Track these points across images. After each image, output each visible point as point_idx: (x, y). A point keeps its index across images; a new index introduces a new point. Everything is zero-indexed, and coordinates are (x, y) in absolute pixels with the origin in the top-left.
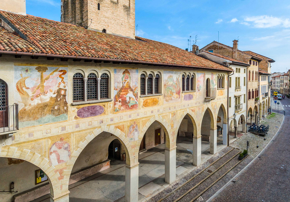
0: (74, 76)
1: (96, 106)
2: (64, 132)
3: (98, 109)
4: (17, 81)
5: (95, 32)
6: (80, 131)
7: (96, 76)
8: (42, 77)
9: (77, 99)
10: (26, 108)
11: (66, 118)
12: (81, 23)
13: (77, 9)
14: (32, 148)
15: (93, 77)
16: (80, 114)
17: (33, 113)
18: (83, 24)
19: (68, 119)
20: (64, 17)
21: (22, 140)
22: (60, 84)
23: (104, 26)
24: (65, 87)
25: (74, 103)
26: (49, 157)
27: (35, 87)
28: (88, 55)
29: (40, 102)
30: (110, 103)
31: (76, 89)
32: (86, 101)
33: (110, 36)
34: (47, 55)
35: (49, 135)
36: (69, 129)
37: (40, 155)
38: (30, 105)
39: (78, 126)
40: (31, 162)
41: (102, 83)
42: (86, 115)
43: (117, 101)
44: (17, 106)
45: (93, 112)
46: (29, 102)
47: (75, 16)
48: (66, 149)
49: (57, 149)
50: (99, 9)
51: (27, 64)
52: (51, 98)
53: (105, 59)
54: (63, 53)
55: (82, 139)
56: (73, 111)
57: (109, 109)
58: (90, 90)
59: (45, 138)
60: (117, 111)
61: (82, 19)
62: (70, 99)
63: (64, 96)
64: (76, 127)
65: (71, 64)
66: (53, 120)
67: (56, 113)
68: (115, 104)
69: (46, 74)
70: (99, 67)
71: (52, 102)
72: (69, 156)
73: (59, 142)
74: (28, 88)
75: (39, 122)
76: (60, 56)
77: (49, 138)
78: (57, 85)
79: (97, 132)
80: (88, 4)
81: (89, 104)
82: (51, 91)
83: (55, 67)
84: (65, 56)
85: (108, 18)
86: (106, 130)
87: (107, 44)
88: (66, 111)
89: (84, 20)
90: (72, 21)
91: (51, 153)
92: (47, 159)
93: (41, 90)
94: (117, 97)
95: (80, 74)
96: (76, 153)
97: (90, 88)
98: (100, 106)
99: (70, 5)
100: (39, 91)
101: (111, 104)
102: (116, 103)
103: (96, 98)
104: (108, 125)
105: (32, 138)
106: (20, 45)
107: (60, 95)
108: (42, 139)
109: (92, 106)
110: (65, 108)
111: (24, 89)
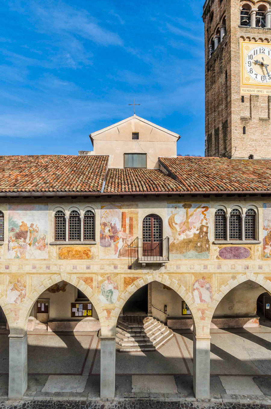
0: (216, 213)
1: (240, 248)
2: (205, 271)
3: (242, 251)
4: (169, 217)
5: (240, 161)
6: (221, 273)
7: (240, 213)
8: (187, 214)
9: (219, 238)
10: (175, 241)
11: (208, 257)
12: (224, 154)
13: (220, 140)
14: (179, 280)
15: (236, 213)
16: (222, 254)
17: (180, 248)
18: (227, 155)
19: (210, 258)
20: (208, 151)
21: (172, 271)
22: (202, 220)
23: (250, 152)
24: (207, 224)
25: (216, 242)
26: (192, 293)
27: (181, 223)
28: (231, 190)
29: (185, 238)
30: (258, 246)
31: (218, 226)
32: (229, 241)
33: (258, 161)
34: (192, 192)
35: (193, 271)
36: (211, 269)
37: (185, 289)
38: (178, 239)
39: (219, 267)
40: (178, 293)
41: (248, 221)
42: (228, 256)
43: (267, 244)
44: (168, 239)
45: (237, 254)
46: (177, 236)
47: (219, 147)
48: (208, 289)
49: (199, 287)
50: (244, 133)
51: (176, 202)
52: (195, 234)
53: (252, 192)
54: (206, 190)
55: (224, 282)
56: (215, 250)
57: (256, 254)
58: (233, 228)
59: (189, 273)
60: (268, 257)
61: (225, 148)
62: (211, 237)
63: (207, 233)
64: (218, 268)
65: (213, 200)
66: (196, 257)
67: (199, 250)
68: (264, 248)
69: (191, 210)
70: (244, 202)
71: (196, 238)
72: (211, 298)
73: (201, 280)
74: (176, 224)
75: (185, 256)
76: (203, 192)
77: (193, 273)
78: (200, 222)
79: (242, 279)
80: (232, 131)
81: (232, 244)
82: (195, 228)
83: (198, 204)
84: (207, 192)
85: (256, 140)
86: (253, 279)
87: (254, 173)
88: (208, 249)
89: (227, 150)
90: (216, 153)
91: (194, 289)
92: (190, 294)
93: (186, 226)
94: (267, 239)
95: (222, 210)
96: (219, 297)
97: (233, 226)
98: (245, 249)
99: (213, 137)
100: (184, 227)
101: (260, 247)
102: (266, 246)
103: (240, 238)
104: (254, 273)
105: (179, 271)
106: (171, 185)
107: (203, 232)
108: (187, 273)
109: (235, 247)
110: (207, 246)
111: (174, 224)
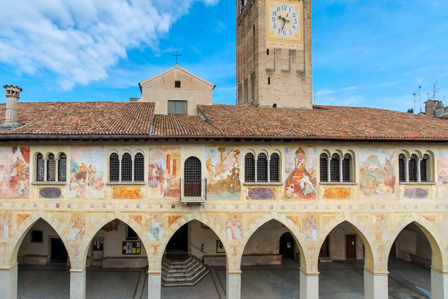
0: (246, 156)
1: (265, 189)
2: (237, 210)
3: (268, 192)
4: (206, 159)
5: (266, 108)
6: (250, 213)
7: (266, 156)
8: (222, 157)
9: (249, 179)
10: (211, 183)
11: (239, 197)
12: (252, 103)
13: (249, 89)
14: (215, 219)
15: (263, 157)
16: (251, 195)
17: (216, 188)
18: (255, 105)
19: (240, 198)
20: (239, 100)
21: (209, 210)
22: (234, 163)
23: (275, 101)
24: (238, 166)
25: (246, 183)
26: (226, 231)
27: (217, 165)
28: (258, 134)
29: (220, 179)
30: (281, 188)
31: (247, 169)
32: (256, 182)
33: (281, 110)
34: (226, 136)
35: (226, 210)
36: (242, 208)
37: (219, 227)
38: (214, 181)
39: (249, 207)
40: (214, 230)
41: (272, 164)
42: (256, 197)
43: (288, 186)
44: (206, 180)
45: (264, 195)
46: (214, 178)
47: (247, 96)
48: (239, 227)
49: (232, 225)
50: (269, 83)
51: (213, 145)
52: (228, 176)
53: (276, 136)
54: (237, 133)
55: (252, 221)
56: (245, 190)
57: (279, 195)
58: (260, 171)
59: (223, 212)
60: (289, 198)
61: (253, 98)
62: (242, 178)
63: (238, 175)
64: (248, 208)
65: (243, 144)
66: (229, 197)
67: (232, 190)
68: (286, 189)
69: (225, 154)
70: (269, 147)
71: (229, 180)
72: (242, 235)
73: (233, 219)
74: (213, 166)
75: (220, 197)
76: (235, 137)
77: (226, 212)
78: (233, 164)
79: (268, 218)
80: (259, 81)
81: (259, 185)
82: (228, 170)
83: (231, 148)
84: (239, 137)
85: (279, 90)
86: (277, 218)
87: (277, 120)
88: (239, 190)
89: (255, 99)
90: (245, 102)
91: (227, 228)
92: (224, 232)
93: (221, 168)
94: (288, 181)
95: (250, 153)
96: (248, 234)
97: (260, 169)
98: (270, 190)
99: (243, 87)
100: (220, 170)
101: (282, 189)
102: (288, 188)
103: (266, 180)
104: (278, 213)
105: (215, 210)
106: (208, 130)
107: (235, 174)
108: (221, 212)
109: (262, 189)
110: (239, 187)
111: (210, 166)
